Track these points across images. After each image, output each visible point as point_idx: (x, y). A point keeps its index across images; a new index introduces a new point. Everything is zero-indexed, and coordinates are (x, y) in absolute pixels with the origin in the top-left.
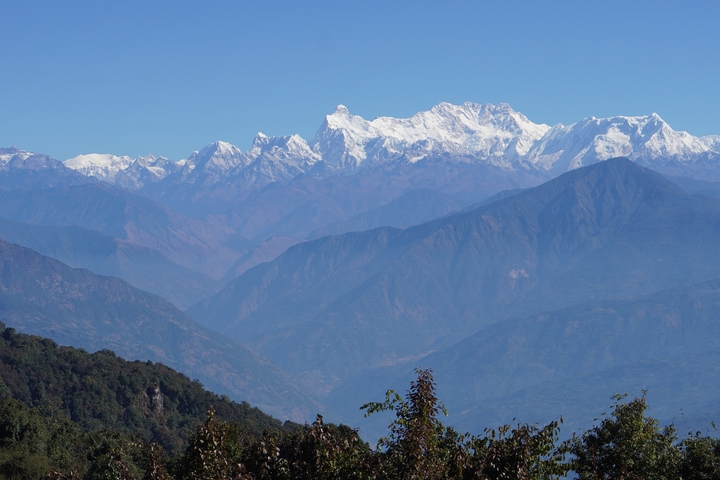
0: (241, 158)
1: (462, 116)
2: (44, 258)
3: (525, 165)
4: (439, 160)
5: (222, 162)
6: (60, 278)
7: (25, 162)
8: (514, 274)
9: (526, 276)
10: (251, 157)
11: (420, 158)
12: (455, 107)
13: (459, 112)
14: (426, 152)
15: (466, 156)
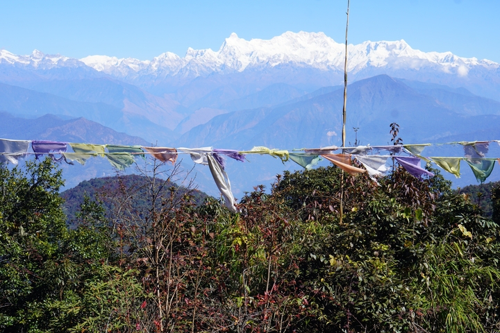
0: (180, 61)
1: (298, 39)
2: (105, 127)
3: (333, 68)
4: (287, 65)
5: (170, 63)
6: (112, 137)
7: (65, 63)
8: (329, 134)
9: (336, 135)
10: (185, 61)
11: (277, 64)
12: (295, 34)
13: (297, 37)
14: (280, 60)
15: (301, 63)
